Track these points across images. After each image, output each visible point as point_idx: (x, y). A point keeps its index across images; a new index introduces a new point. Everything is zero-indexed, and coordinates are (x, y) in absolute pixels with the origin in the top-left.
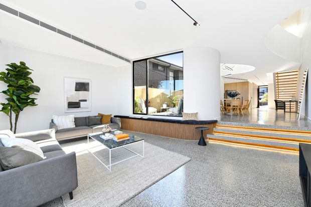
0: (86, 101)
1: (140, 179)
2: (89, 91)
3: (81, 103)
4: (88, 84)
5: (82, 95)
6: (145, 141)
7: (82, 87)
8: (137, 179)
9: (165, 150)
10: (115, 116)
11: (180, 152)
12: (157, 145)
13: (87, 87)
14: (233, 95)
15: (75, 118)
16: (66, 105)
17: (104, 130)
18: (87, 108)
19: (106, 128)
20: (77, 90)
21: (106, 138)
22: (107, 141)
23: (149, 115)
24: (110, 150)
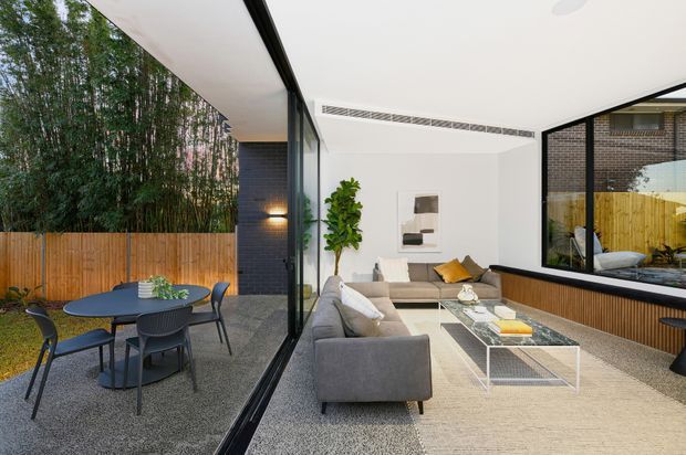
0: (431, 231)
2: (437, 212)
3: (424, 235)
4: (436, 198)
5: (425, 220)
6: (582, 348)
7: (425, 205)
10: (493, 268)
13: (433, 205)
15: (410, 265)
16: (401, 239)
17: (461, 296)
18: (434, 246)
19: (467, 293)
20: (417, 211)
21: (477, 318)
22: (480, 325)
23: (597, 274)
24: (488, 347)
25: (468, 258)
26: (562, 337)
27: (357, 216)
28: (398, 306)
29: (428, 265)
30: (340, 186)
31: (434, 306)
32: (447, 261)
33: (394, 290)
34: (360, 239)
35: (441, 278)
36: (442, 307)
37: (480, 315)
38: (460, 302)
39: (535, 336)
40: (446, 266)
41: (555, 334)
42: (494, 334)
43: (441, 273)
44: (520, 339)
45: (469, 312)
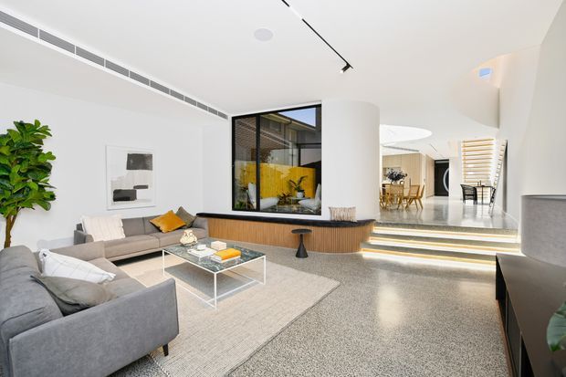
0: (146, 187)
1: (267, 318)
2: (151, 169)
3: (138, 190)
4: (150, 156)
5: (138, 176)
7: (138, 161)
8: (264, 318)
9: (296, 271)
10: (200, 215)
11: (322, 274)
12: (281, 264)
13: (147, 162)
14: (395, 177)
15: (124, 221)
16: (111, 196)
17: (184, 240)
18: (149, 201)
19: (188, 236)
20: (129, 167)
21: (201, 255)
22: (204, 259)
23: (262, 211)
24: (215, 274)
25: (181, 209)
26: (256, 253)
27: (46, 169)
28: (118, 263)
29: (143, 218)
30: (14, 128)
31: (158, 254)
32: (163, 214)
33: (109, 249)
34: (53, 197)
35: (158, 229)
36: (166, 254)
37: (203, 252)
38: (182, 245)
39: (242, 257)
40: (163, 218)
41: (251, 252)
42: (217, 263)
43: (158, 224)
44: (233, 262)
45: (193, 251)
